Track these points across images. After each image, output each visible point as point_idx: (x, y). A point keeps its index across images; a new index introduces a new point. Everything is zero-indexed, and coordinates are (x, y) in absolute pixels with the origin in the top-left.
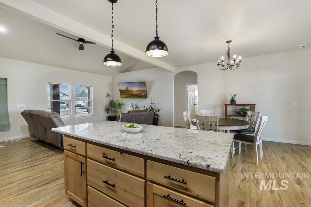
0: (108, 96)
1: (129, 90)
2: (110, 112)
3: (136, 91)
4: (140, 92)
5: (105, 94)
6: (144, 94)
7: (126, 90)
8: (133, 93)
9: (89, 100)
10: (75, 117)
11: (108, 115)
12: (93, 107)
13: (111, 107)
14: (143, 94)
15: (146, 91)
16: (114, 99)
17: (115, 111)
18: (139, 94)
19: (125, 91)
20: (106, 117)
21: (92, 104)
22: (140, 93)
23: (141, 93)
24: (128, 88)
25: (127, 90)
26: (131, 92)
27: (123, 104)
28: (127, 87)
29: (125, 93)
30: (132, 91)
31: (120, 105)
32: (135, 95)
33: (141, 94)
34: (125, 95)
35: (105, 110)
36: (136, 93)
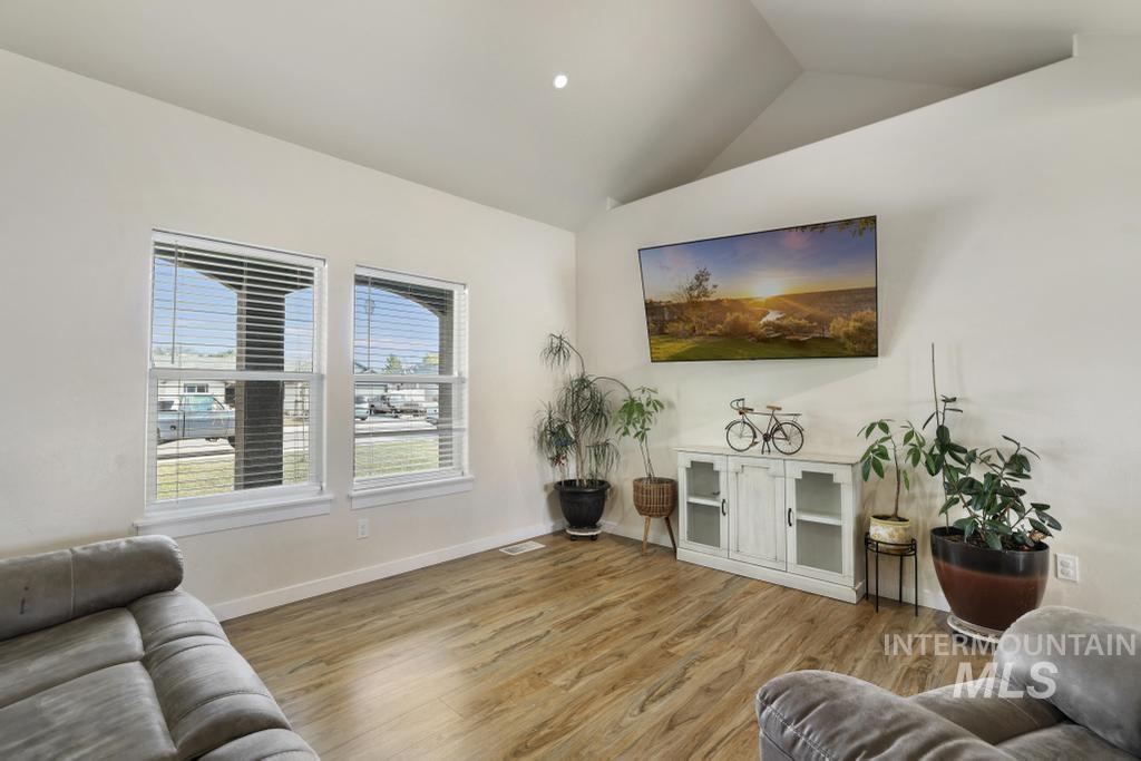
0: (558, 349)
1: (718, 302)
2: (571, 456)
3: (777, 303)
4: (809, 311)
5: (542, 342)
6: (852, 325)
7: (684, 300)
8: (742, 317)
9: (444, 379)
10: (351, 498)
11: (554, 475)
12: (465, 424)
13: (575, 420)
14: (840, 326)
15: (870, 296)
16: (593, 373)
17: (601, 450)
18: (799, 329)
19: (678, 306)
20: (546, 488)
21: (462, 400)
22: (810, 318)
23: (824, 314)
24: (709, 285)
25: (694, 304)
26: (729, 318)
27: (658, 405)
28: (701, 278)
29: (680, 326)
30: (736, 304)
31: (635, 412)
32: (764, 340)
33: (824, 323)
34: (675, 336)
35: (540, 442)
36: (772, 317)
